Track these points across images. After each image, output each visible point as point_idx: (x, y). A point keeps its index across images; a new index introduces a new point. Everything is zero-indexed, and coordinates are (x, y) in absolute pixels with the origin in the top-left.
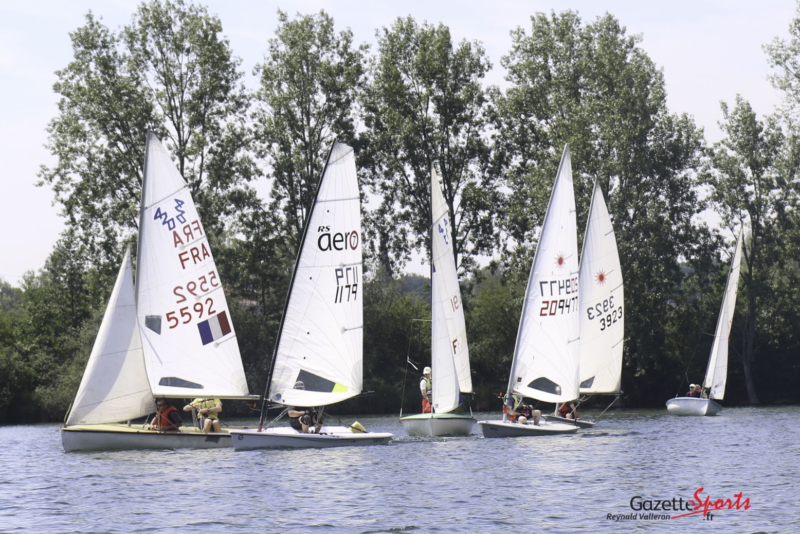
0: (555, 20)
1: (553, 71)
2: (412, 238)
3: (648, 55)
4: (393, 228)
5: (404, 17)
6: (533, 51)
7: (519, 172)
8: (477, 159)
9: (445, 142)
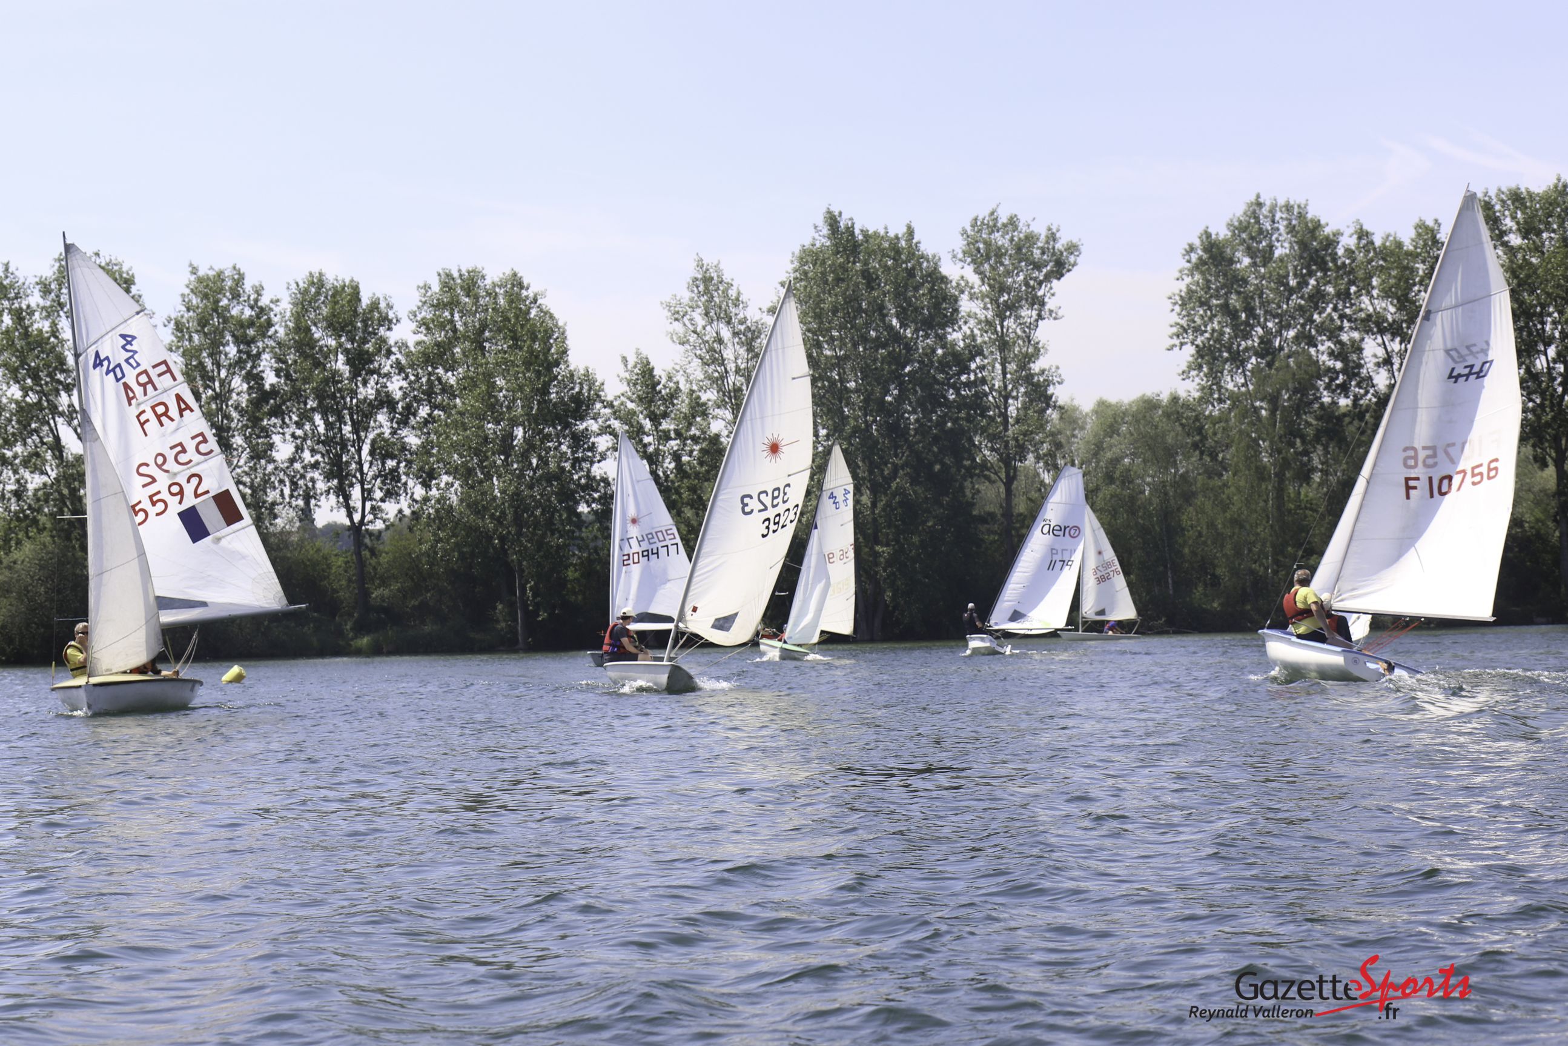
0: (461, 275)
1: (459, 326)
2: (321, 486)
3: (552, 311)
4: (303, 477)
5: (316, 271)
6: (439, 306)
7: (426, 422)
8: (385, 410)
9: (354, 393)
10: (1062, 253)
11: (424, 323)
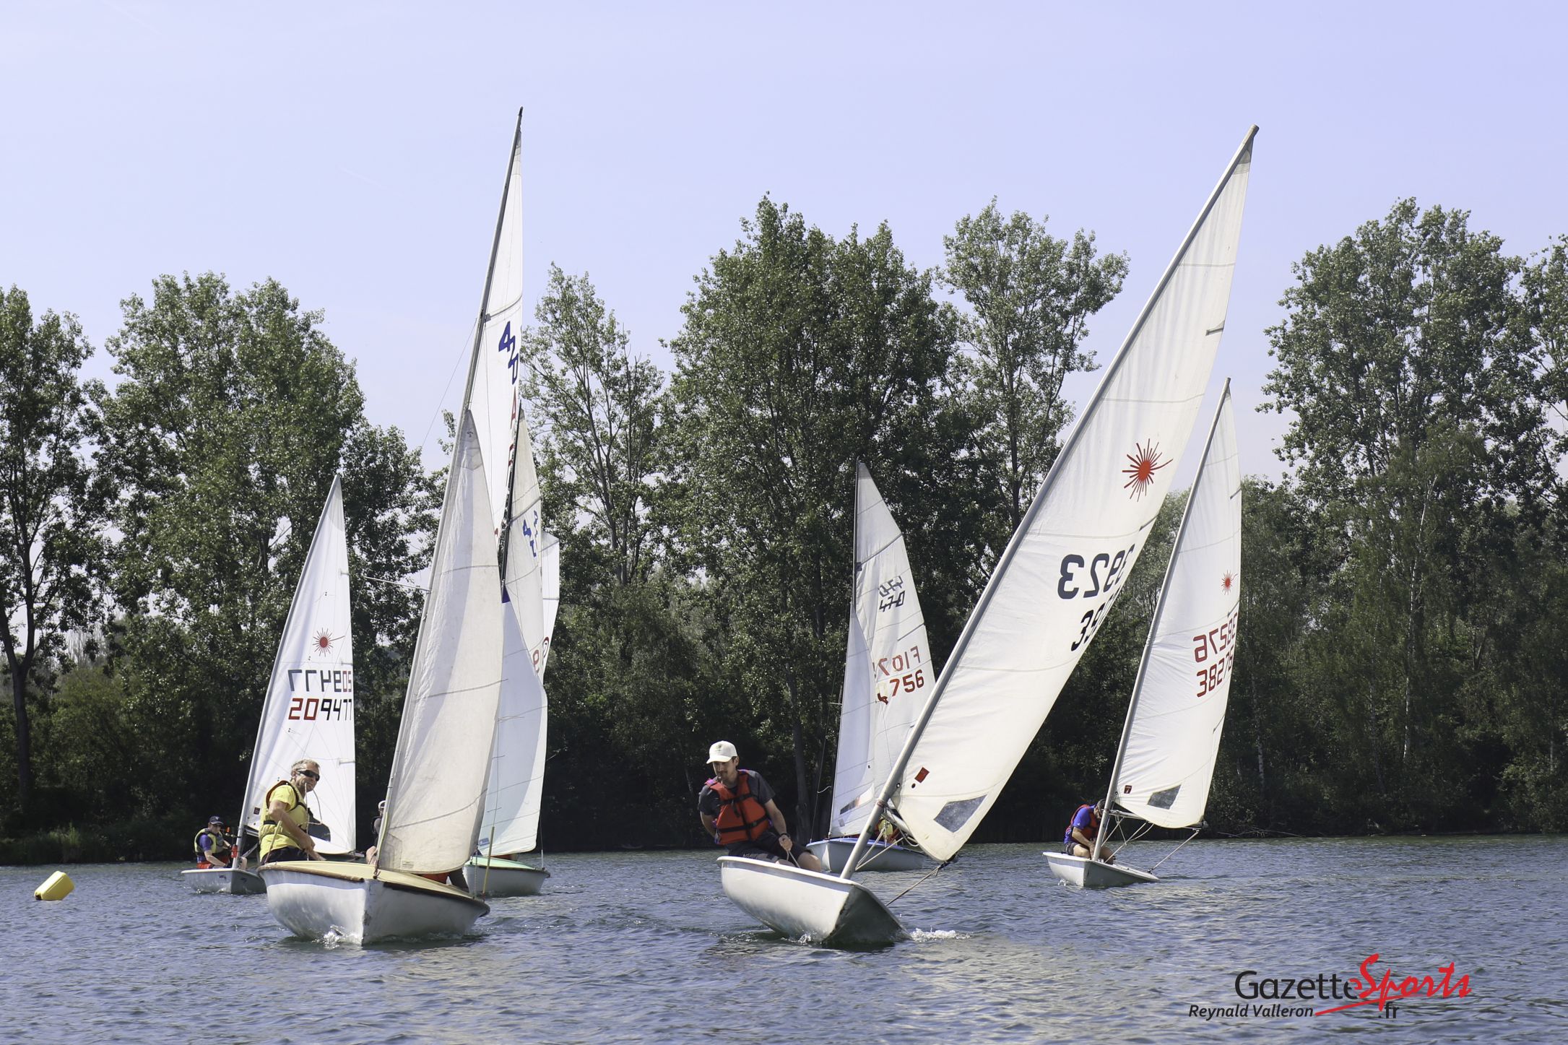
0: (190, 287)
3: (332, 342)
6: (151, 329)
7: (134, 507)
10: (1098, 273)
11: (131, 358)
